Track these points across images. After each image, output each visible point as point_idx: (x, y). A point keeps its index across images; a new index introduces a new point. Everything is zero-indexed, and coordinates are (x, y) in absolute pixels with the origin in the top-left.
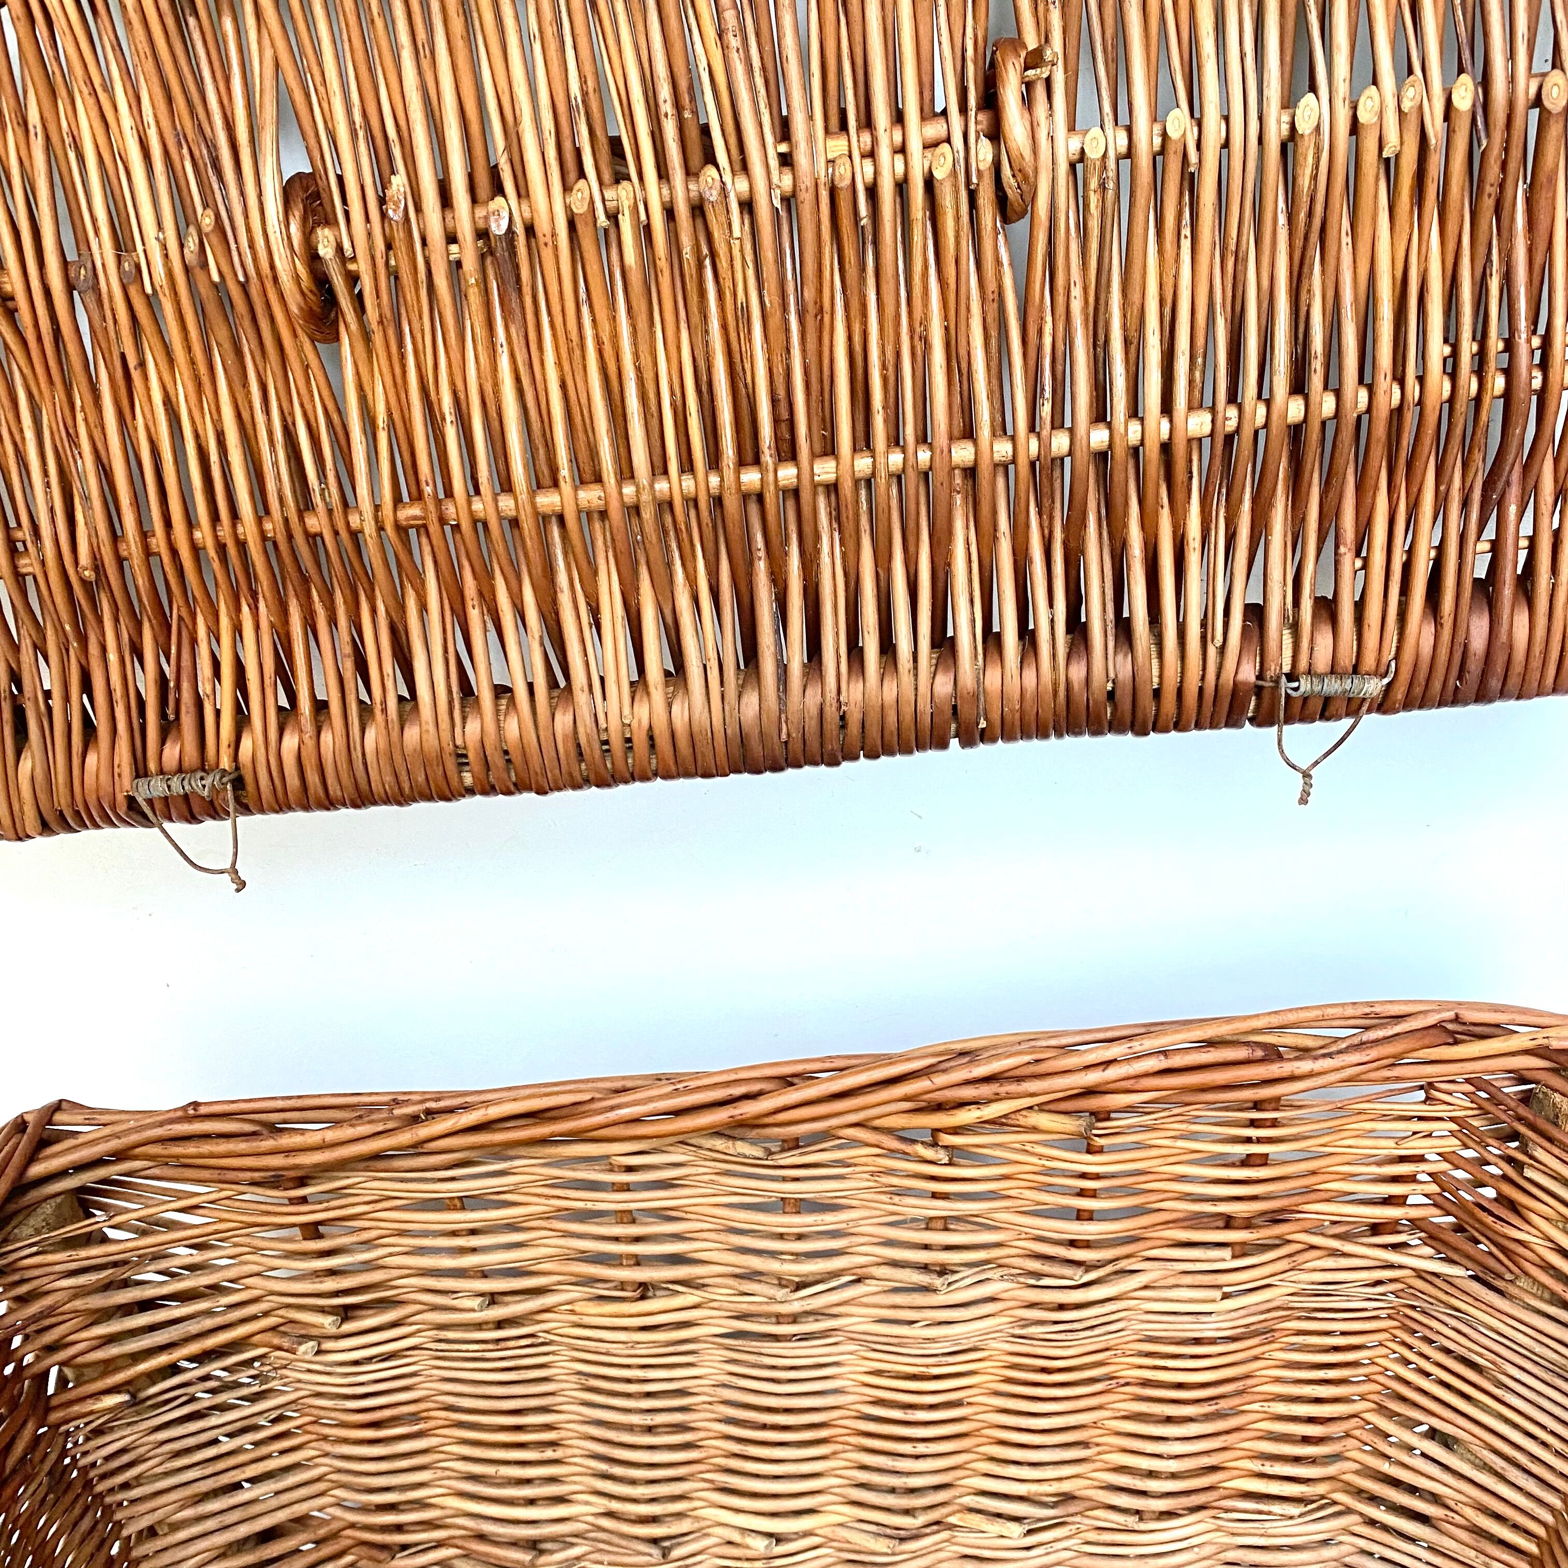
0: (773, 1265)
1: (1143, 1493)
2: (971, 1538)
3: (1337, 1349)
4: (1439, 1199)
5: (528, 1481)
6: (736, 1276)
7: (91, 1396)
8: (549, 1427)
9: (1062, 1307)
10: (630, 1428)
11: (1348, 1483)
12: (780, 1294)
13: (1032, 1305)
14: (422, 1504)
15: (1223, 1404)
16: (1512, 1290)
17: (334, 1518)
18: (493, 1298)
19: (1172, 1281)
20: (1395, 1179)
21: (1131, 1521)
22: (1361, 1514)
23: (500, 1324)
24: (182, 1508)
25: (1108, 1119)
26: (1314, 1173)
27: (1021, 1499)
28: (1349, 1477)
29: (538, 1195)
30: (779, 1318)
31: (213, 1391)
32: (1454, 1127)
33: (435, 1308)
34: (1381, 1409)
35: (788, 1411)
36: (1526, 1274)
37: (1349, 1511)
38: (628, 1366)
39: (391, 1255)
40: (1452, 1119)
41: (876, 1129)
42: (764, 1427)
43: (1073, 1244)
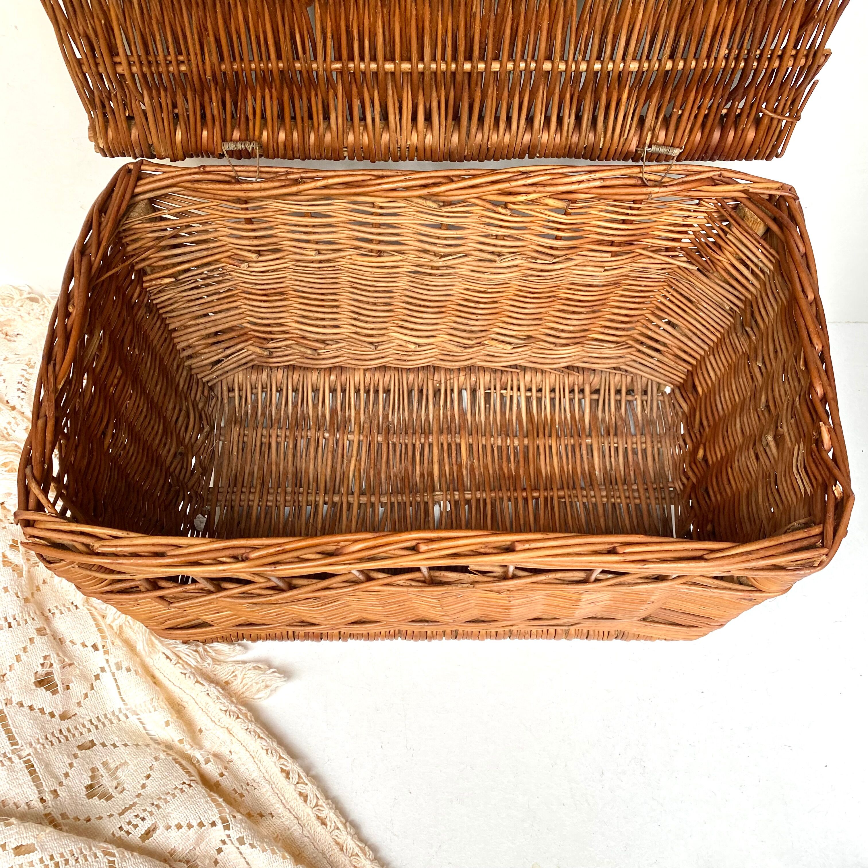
0: (434, 248)
1: (558, 337)
2: (492, 349)
3: (642, 291)
4: (694, 241)
5: (324, 319)
6: (418, 251)
7: (159, 278)
8: (336, 300)
9: (542, 271)
10: (368, 303)
11: (634, 338)
12: (435, 259)
13: (530, 269)
14: (281, 325)
15: (595, 308)
16: (712, 276)
17: (246, 327)
18: (319, 252)
19: (586, 264)
20: (679, 232)
21: (552, 346)
22: (636, 348)
23: (320, 262)
24: (191, 320)
25: (575, 203)
26: (649, 228)
27: (512, 336)
28: (635, 336)
29: (343, 214)
30: (432, 268)
31: (203, 279)
32: (706, 215)
33: (296, 253)
34: (653, 314)
35: (430, 301)
36: (717, 271)
37: (632, 347)
38: (371, 281)
39: (281, 232)
40: (706, 212)
41: (483, 200)
42: (420, 306)
43: (552, 248)
